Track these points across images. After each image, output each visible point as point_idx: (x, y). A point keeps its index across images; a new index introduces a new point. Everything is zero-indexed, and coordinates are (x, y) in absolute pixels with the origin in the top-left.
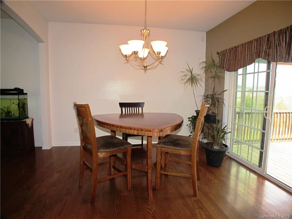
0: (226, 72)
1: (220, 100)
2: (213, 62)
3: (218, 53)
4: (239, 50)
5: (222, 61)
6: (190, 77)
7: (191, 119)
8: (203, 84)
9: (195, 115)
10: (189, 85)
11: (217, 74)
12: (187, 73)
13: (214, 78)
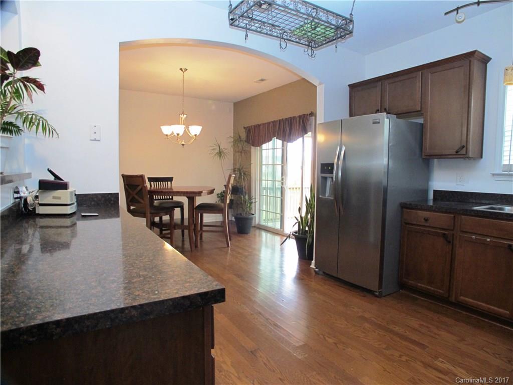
0: (252, 147)
1: (246, 173)
2: (240, 137)
3: (245, 128)
4: (261, 127)
5: (248, 137)
6: (218, 151)
7: (219, 195)
8: (232, 158)
9: (225, 189)
10: (217, 158)
11: (244, 149)
12: (215, 147)
13: (241, 152)
